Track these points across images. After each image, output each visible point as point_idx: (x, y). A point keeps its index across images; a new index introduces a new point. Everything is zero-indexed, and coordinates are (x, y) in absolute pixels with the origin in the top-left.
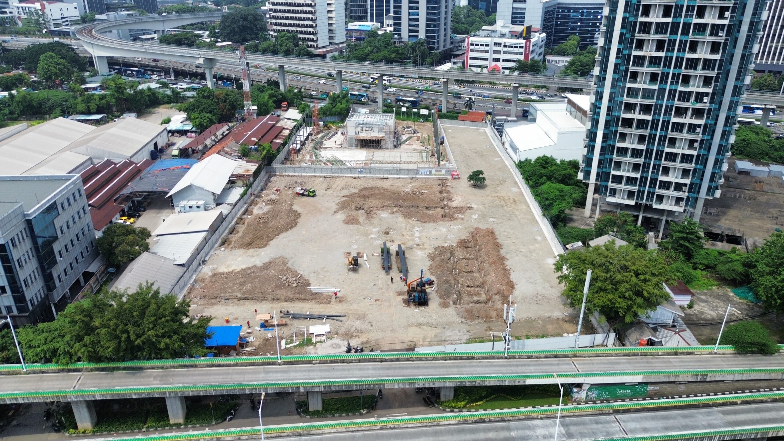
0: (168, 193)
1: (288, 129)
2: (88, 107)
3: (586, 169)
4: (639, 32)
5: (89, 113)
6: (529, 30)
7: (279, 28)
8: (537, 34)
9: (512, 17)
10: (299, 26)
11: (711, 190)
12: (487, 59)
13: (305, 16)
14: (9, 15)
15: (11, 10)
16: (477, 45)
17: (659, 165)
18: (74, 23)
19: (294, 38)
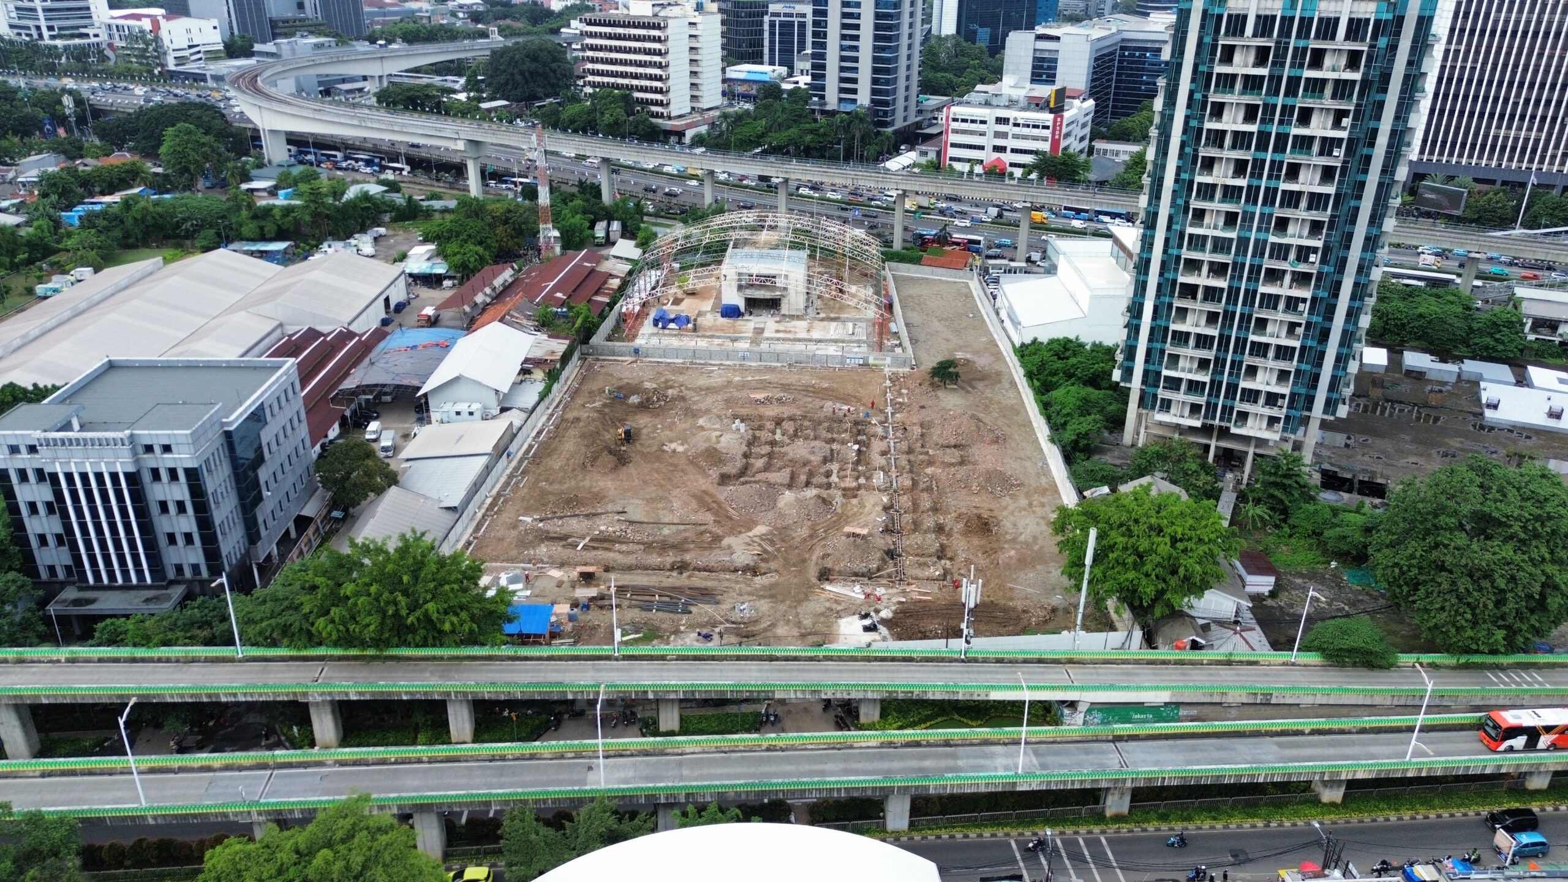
0: (419, 388)
1: (617, 277)
2: (262, 228)
3: (1126, 364)
4: (1206, 145)
5: (264, 239)
6: (1061, 94)
7: (598, 79)
8: (1077, 102)
9: (1034, 67)
10: (636, 76)
11: (1330, 405)
12: (982, 148)
13: (648, 58)
14: (93, 40)
15: (96, 31)
16: (964, 121)
17: (1241, 363)
18: (213, 56)
19: (626, 99)
